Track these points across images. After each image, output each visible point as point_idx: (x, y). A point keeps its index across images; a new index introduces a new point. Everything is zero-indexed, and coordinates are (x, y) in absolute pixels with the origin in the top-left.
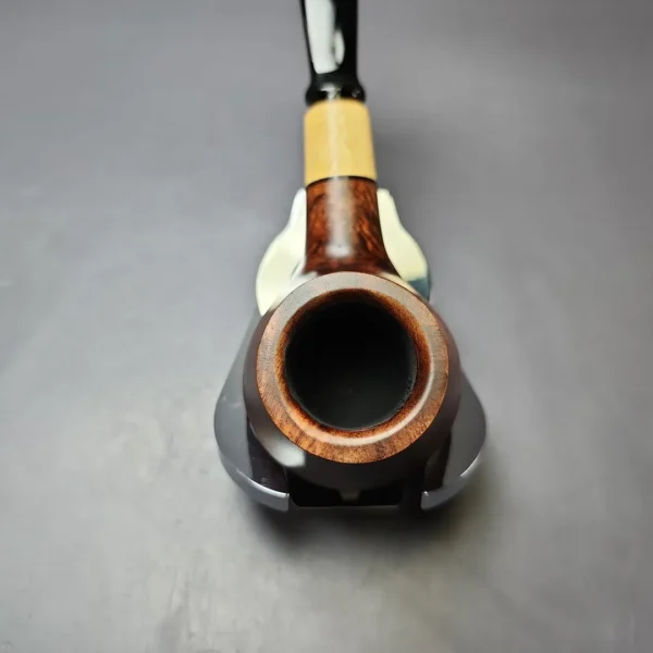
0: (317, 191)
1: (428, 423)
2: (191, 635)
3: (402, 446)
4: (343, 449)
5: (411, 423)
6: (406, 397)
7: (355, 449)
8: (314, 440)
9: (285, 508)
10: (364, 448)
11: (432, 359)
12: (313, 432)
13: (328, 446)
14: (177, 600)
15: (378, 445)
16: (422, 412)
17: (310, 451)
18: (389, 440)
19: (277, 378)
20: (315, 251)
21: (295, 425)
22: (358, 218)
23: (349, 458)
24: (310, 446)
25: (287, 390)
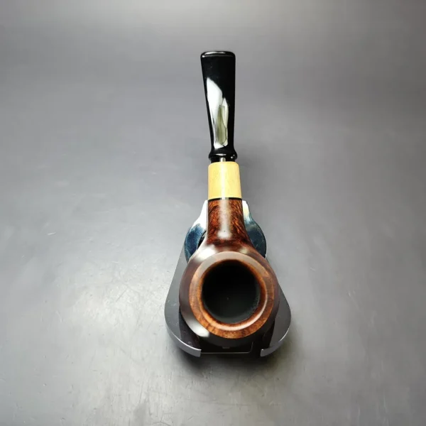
0: (214, 204)
1: (265, 321)
2: (151, 414)
3: (253, 331)
4: (227, 332)
5: (257, 321)
6: (255, 308)
7: (233, 332)
8: (215, 328)
9: (199, 355)
10: (237, 331)
11: (266, 293)
12: (214, 324)
13: (221, 331)
14: (144, 397)
15: (243, 331)
16: (262, 316)
17: (213, 332)
18: (247, 328)
19: (198, 299)
20: (213, 232)
21: (206, 321)
22: (233, 218)
23: (230, 336)
24: (213, 330)
25: (203, 304)
